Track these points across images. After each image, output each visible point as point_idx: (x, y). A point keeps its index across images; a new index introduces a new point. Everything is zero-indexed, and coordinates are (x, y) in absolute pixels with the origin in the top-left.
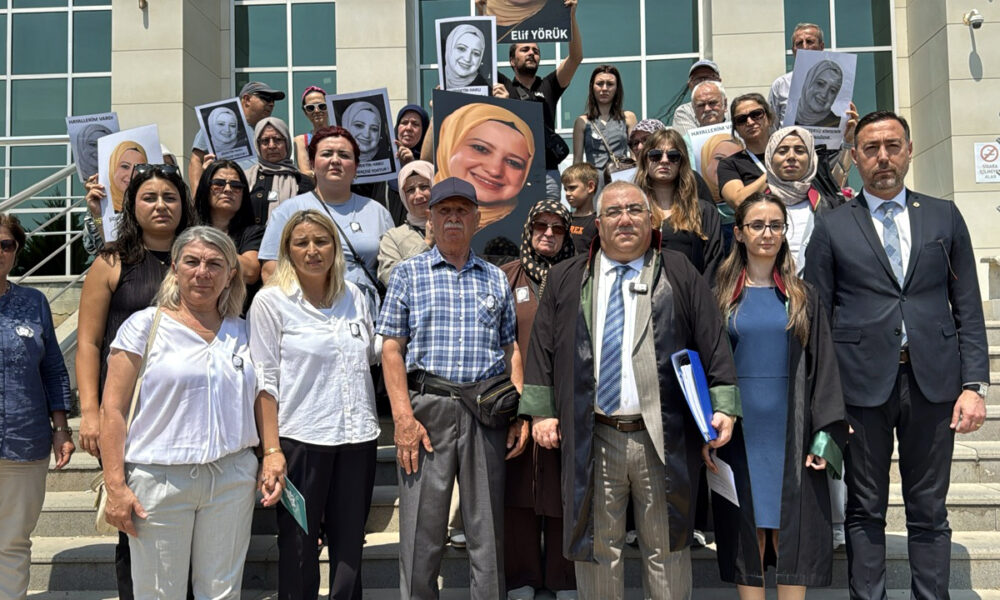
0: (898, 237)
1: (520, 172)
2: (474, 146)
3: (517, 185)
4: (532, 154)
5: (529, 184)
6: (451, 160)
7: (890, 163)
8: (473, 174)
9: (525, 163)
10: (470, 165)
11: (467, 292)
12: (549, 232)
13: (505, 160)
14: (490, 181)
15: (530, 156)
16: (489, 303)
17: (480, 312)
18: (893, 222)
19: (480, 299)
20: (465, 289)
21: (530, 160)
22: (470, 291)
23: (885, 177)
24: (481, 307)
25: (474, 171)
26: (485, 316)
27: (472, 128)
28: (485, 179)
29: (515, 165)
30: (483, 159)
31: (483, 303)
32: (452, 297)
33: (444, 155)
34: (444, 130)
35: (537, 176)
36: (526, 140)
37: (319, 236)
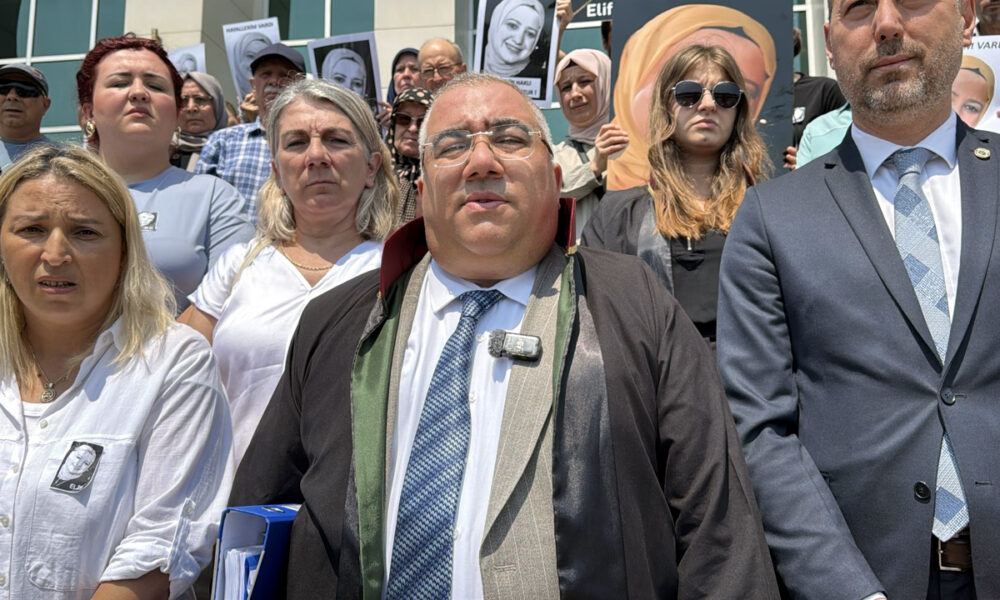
0: (933, 234)
4: (771, 75)
5: (763, 121)
6: (635, 98)
7: (906, 38)
9: (759, 90)
15: (767, 77)
18: (919, 198)
23: (894, 78)
27: (671, 45)
33: (625, 90)
34: (627, 55)
35: (777, 107)
36: (762, 54)
37: (79, 216)
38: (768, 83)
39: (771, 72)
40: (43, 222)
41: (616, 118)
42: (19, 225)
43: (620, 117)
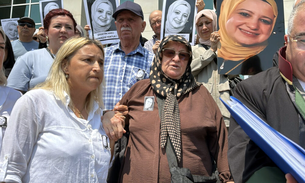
1: (269, 26)
2: (241, 13)
3: (267, 34)
4: (276, 16)
5: (274, 33)
6: (227, 22)
8: (240, 29)
9: (272, 21)
10: (238, 24)
13: (260, 19)
14: (251, 32)
15: (275, 17)
22: (129, 67)
25: (241, 27)
26: (134, 82)
27: (239, 3)
28: (248, 31)
29: (266, 22)
30: (247, 20)
33: (223, 20)
34: (223, 6)
35: (279, 28)
36: (272, 8)
38: (275, 19)
39: (276, 15)
40: (92, 58)
41: (220, 30)
42: (85, 58)
43: (221, 28)
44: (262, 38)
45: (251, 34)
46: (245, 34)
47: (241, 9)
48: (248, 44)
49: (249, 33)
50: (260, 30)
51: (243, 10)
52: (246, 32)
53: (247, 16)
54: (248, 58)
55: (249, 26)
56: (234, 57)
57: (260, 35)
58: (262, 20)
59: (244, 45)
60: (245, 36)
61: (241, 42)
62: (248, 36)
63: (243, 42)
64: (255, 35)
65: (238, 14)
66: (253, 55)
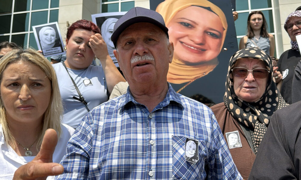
1: (217, 41)
2: (181, 23)
3: (216, 50)
4: (226, 28)
5: (225, 49)
9: (221, 35)
10: (178, 36)
11: (160, 136)
12: (250, 77)
13: (205, 32)
14: (195, 47)
15: (224, 29)
16: (189, 151)
17: (176, 164)
19: (176, 146)
20: (157, 133)
21: (225, 33)
22: (164, 136)
24: (177, 157)
26: (183, 170)
27: (179, 11)
28: (191, 46)
29: (214, 36)
30: (189, 32)
31: (181, 151)
32: (140, 144)
35: (231, 43)
36: (220, 19)
37: (34, 78)
40: (18, 81)
42: (8, 83)
44: (210, 55)
45: (195, 49)
46: (187, 48)
47: (182, 18)
48: (193, 62)
49: (192, 48)
50: (206, 45)
51: (184, 19)
52: (189, 46)
53: (190, 26)
54: (194, 80)
55: (192, 39)
56: (174, 78)
57: (207, 51)
58: (209, 33)
59: (187, 63)
60: (188, 51)
61: (183, 59)
62: (192, 51)
63: (185, 59)
64: (200, 50)
65: (177, 24)
66: (199, 76)
